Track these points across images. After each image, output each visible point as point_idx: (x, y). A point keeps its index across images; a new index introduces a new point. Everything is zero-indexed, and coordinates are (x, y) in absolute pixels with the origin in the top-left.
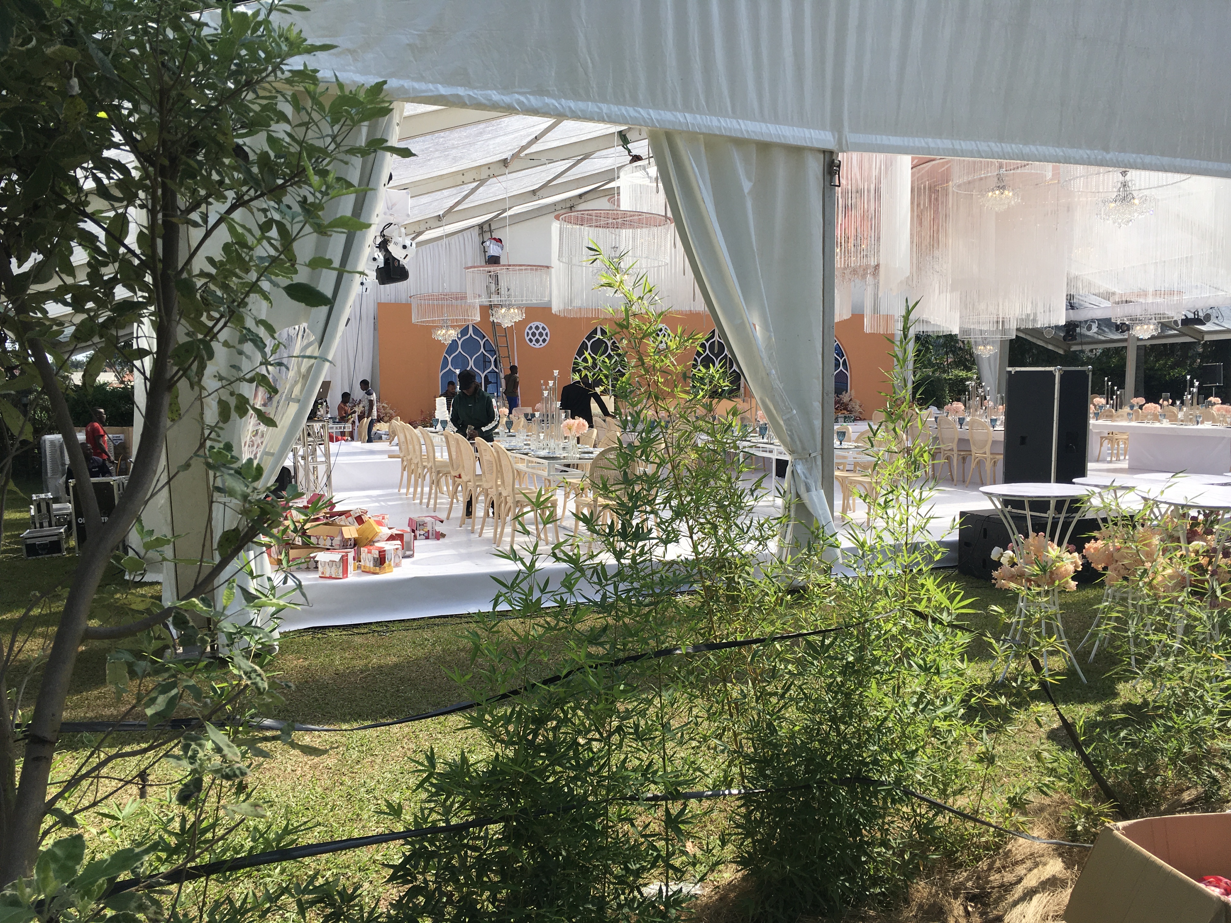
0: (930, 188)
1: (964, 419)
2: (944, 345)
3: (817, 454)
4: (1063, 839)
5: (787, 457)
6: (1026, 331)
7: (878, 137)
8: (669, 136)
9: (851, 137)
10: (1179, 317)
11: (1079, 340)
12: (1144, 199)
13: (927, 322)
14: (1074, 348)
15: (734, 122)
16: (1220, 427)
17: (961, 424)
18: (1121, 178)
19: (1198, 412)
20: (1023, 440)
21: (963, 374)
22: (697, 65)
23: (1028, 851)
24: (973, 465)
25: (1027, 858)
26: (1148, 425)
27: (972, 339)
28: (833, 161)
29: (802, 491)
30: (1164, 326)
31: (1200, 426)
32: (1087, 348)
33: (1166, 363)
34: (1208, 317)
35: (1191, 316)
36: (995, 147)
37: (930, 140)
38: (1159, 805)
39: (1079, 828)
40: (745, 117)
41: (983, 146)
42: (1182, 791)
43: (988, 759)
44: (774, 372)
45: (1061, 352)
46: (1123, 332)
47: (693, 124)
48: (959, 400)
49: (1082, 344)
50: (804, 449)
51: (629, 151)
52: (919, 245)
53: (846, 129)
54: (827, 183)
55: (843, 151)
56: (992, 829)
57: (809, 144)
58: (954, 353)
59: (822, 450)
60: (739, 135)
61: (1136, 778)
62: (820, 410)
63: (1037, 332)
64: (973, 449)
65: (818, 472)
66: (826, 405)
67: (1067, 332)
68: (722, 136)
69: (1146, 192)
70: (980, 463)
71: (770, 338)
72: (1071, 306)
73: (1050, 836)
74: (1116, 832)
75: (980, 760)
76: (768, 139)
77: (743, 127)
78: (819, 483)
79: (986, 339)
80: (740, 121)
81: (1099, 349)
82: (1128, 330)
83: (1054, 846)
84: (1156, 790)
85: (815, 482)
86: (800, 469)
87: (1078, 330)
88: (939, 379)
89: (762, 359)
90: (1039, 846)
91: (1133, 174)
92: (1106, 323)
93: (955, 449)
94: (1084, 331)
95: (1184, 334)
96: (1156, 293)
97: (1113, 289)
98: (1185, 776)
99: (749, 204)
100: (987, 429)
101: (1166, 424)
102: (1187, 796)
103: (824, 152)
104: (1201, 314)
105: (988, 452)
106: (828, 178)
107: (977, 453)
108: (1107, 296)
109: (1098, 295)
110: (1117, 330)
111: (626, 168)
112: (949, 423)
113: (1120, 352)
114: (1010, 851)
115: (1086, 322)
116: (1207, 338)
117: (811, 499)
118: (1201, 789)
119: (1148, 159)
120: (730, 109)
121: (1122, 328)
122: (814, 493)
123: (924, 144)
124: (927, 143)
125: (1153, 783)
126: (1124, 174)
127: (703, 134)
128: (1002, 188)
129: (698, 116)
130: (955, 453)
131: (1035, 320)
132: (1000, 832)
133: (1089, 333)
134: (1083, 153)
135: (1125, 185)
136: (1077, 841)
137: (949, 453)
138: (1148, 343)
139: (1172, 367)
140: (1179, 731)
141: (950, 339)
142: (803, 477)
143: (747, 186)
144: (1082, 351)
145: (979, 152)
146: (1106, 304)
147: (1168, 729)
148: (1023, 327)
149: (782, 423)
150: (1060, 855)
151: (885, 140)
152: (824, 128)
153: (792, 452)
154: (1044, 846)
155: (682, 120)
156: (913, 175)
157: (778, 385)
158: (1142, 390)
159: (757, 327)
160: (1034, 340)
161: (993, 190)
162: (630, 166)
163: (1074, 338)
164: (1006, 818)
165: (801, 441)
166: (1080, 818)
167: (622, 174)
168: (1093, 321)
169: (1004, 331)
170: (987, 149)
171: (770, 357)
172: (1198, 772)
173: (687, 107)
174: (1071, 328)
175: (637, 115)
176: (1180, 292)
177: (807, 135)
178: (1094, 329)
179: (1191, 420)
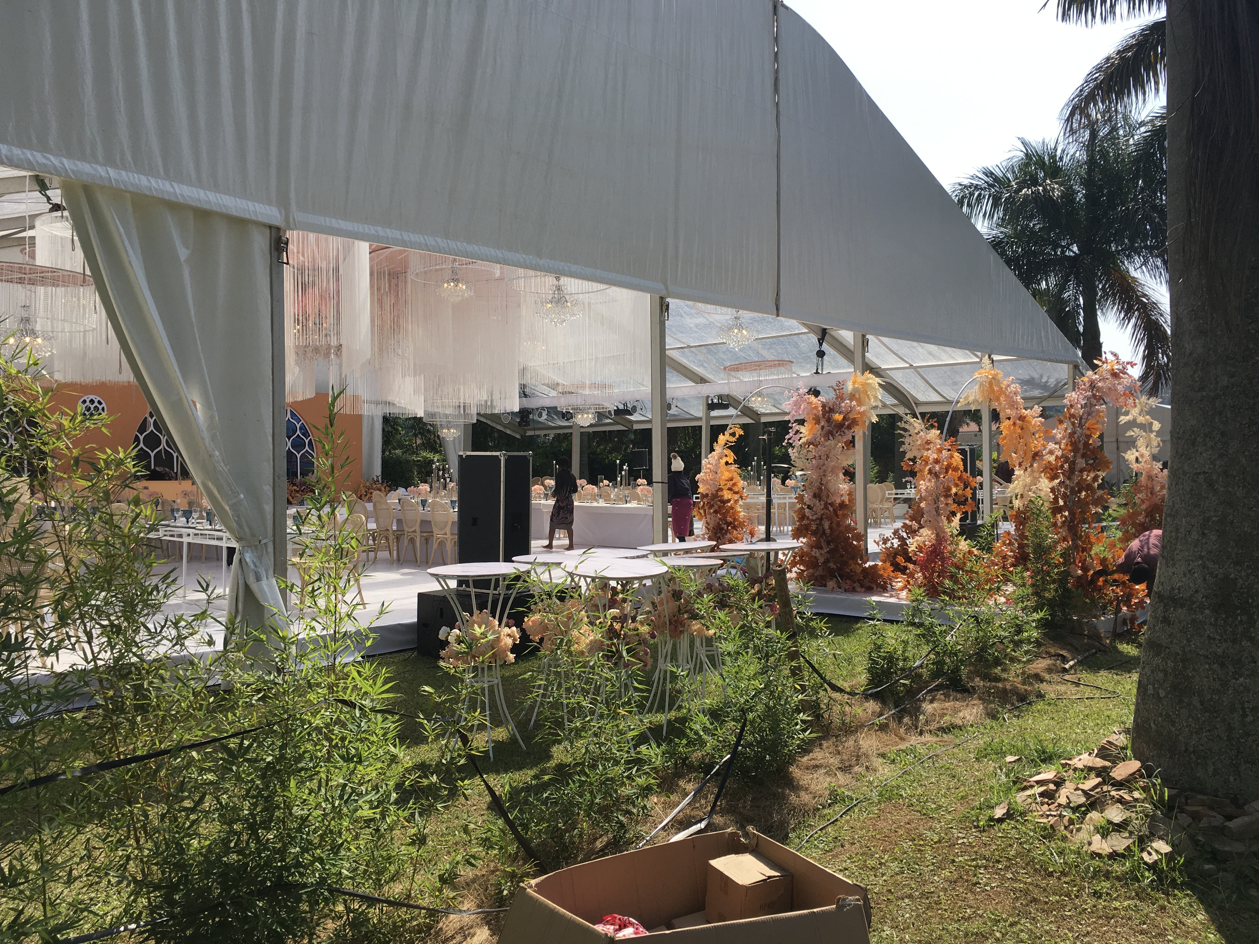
0: (389, 274)
1: (426, 501)
2: (413, 427)
3: (268, 541)
4: (490, 906)
5: (234, 544)
6: (485, 416)
7: (327, 219)
8: (87, 189)
9: (298, 216)
10: (613, 408)
11: (532, 426)
12: (575, 303)
13: (394, 404)
14: (529, 433)
15: (167, 184)
16: (643, 505)
17: (424, 506)
18: (556, 282)
19: (627, 492)
20: (475, 521)
21: (430, 456)
22: (122, 119)
23: (458, 926)
24: (435, 546)
25: (456, 933)
26: (588, 505)
27: (438, 421)
28: (280, 238)
29: (251, 580)
30: (600, 415)
31: (628, 505)
32: (542, 433)
33: (605, 448)
34: (634, 409)
35: (621, 407)
36: (442, 242)
37: (379, 228)
38: (576, 856)
39: (505, 892)
40: (181, 181)
41: (431, 241)
42: (596, 839)
43: (420, 840)
44: (217, 453)
45: (518, 437)
46: (568, 420)
47: (116, 180)
48: (426, 482)
49: (534, 429)
50: (253, 536)
51: (49, 199)
52: (381, 328)
53: (293, 206)
54: (274, 260)
55: (290, 229)
56: (423, 911)
57: (254, 218)
58: (422, 434)
59: (274, 535)
60: (173, 199)
61: (556, 834)
62: (271, 494)
63: (496, 417)
64: (436, 531)
65: (269, 560)
66: (276, 489)
67: (522, 419)
68: (153, 197)
69: (576, 297)
70: (442, 543)
71: (212, 417)
72: (524, 394)
73: (479, 906)
74: (528, 890)
75: (413, 843)
76: (206, 207)
77: (178, 191)
78: (271, 572)
79: (449, 422)
80: (175, 185)
81: (552, 434)
82: (572, 418)
83: (482, 916)
84: (574, 843)
85: (267, 571)
86: (248, 557)
87: (531, 416)
88: (408, 462)
89: (203, 439)
90: (467, 919)
91: (564, 280)
92: (552, 411)
93: (418, 530)
94: (536, 418)
95: (616, 423)
96: (593, 386)
97: (560, 381)
98: (598, 825)
99: (186, 272)
100: (448, 511)
101: (602, 503)
102: (599, 844)
103: (270, 227)
104: (630, 406)
105: (448, 532)
106: (275, 254)
107: (438, 534)
108: (554, 386)
109: (548, 386)
110: (563, 418)
111: (44, 217)
112: (412, 505)
113: (568, 437)
114: (441, 929)
115: (537, 409)
116: (636, 427)
117: (262, 590)
118: (611, 836)
119: (574, 268)
120: (161, 170)
121: (567, 416)
122: (264, 582)
123: (373, 232)
124: (376, 231)
125: (571, 837)
126: (558, 279)
127: (130, 192)
128: (456, 281)
129: (123, 173)
130: (418, 534)
131: (492, 406)
132: (432, 913)
133: (540, 420)
134: (520, 257)
135: (559, 288)
136: (504, 905)
137: (412, 535)
138: (591, 430)
139: (610, 452)
140: (591, 784)
141: (418, 420)
142: (252, 566)
143: (183, 253)
144: (538, 436)
145: (427, 245)
146: (553, 393)
147: (582, 784)
148: (482, 412)
149: (227, 508)
150: (488, 923)
151: (335, 223)
152: (270, 204)
153: (239, 540)
154: (473, 917)
155: (103, 174)
156: (371, 260)
157: (222, 467)
158: (587, 472)
159: (198, 406)
160: (494, 425)
161: (448, 282)
162: (48, 216)
163: (528, 424)
164: (437, 897)
165: (250, 529)
166: (506, 883)
167: (38, 223)
168: (543, 408)
169: (466, 415)
170: (433, 243)
171: (213, 438)
172: (608, 819)
173: (109, 161)
174: (524, 413)
175: (44, 161)
176: (611, 386)
177: (252, 208)
178: (544, 416)
179: (621, 499)
